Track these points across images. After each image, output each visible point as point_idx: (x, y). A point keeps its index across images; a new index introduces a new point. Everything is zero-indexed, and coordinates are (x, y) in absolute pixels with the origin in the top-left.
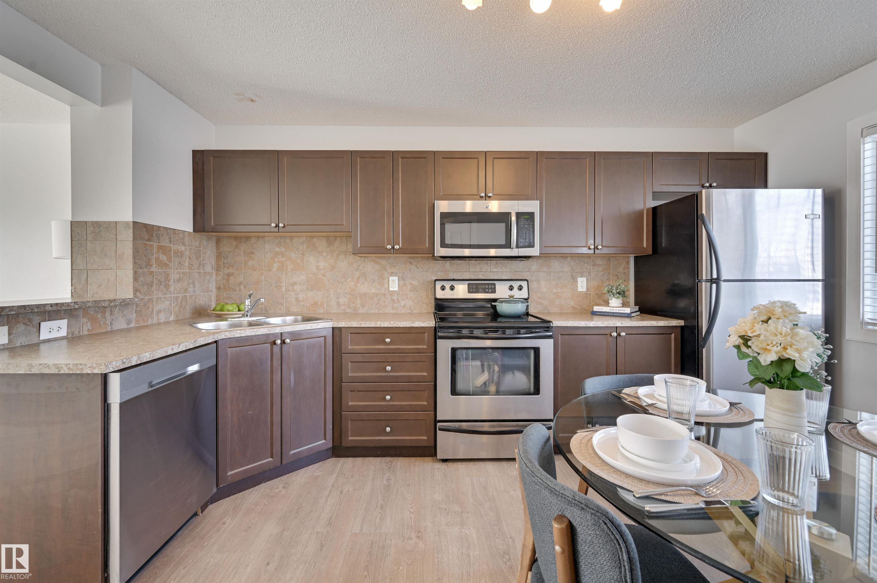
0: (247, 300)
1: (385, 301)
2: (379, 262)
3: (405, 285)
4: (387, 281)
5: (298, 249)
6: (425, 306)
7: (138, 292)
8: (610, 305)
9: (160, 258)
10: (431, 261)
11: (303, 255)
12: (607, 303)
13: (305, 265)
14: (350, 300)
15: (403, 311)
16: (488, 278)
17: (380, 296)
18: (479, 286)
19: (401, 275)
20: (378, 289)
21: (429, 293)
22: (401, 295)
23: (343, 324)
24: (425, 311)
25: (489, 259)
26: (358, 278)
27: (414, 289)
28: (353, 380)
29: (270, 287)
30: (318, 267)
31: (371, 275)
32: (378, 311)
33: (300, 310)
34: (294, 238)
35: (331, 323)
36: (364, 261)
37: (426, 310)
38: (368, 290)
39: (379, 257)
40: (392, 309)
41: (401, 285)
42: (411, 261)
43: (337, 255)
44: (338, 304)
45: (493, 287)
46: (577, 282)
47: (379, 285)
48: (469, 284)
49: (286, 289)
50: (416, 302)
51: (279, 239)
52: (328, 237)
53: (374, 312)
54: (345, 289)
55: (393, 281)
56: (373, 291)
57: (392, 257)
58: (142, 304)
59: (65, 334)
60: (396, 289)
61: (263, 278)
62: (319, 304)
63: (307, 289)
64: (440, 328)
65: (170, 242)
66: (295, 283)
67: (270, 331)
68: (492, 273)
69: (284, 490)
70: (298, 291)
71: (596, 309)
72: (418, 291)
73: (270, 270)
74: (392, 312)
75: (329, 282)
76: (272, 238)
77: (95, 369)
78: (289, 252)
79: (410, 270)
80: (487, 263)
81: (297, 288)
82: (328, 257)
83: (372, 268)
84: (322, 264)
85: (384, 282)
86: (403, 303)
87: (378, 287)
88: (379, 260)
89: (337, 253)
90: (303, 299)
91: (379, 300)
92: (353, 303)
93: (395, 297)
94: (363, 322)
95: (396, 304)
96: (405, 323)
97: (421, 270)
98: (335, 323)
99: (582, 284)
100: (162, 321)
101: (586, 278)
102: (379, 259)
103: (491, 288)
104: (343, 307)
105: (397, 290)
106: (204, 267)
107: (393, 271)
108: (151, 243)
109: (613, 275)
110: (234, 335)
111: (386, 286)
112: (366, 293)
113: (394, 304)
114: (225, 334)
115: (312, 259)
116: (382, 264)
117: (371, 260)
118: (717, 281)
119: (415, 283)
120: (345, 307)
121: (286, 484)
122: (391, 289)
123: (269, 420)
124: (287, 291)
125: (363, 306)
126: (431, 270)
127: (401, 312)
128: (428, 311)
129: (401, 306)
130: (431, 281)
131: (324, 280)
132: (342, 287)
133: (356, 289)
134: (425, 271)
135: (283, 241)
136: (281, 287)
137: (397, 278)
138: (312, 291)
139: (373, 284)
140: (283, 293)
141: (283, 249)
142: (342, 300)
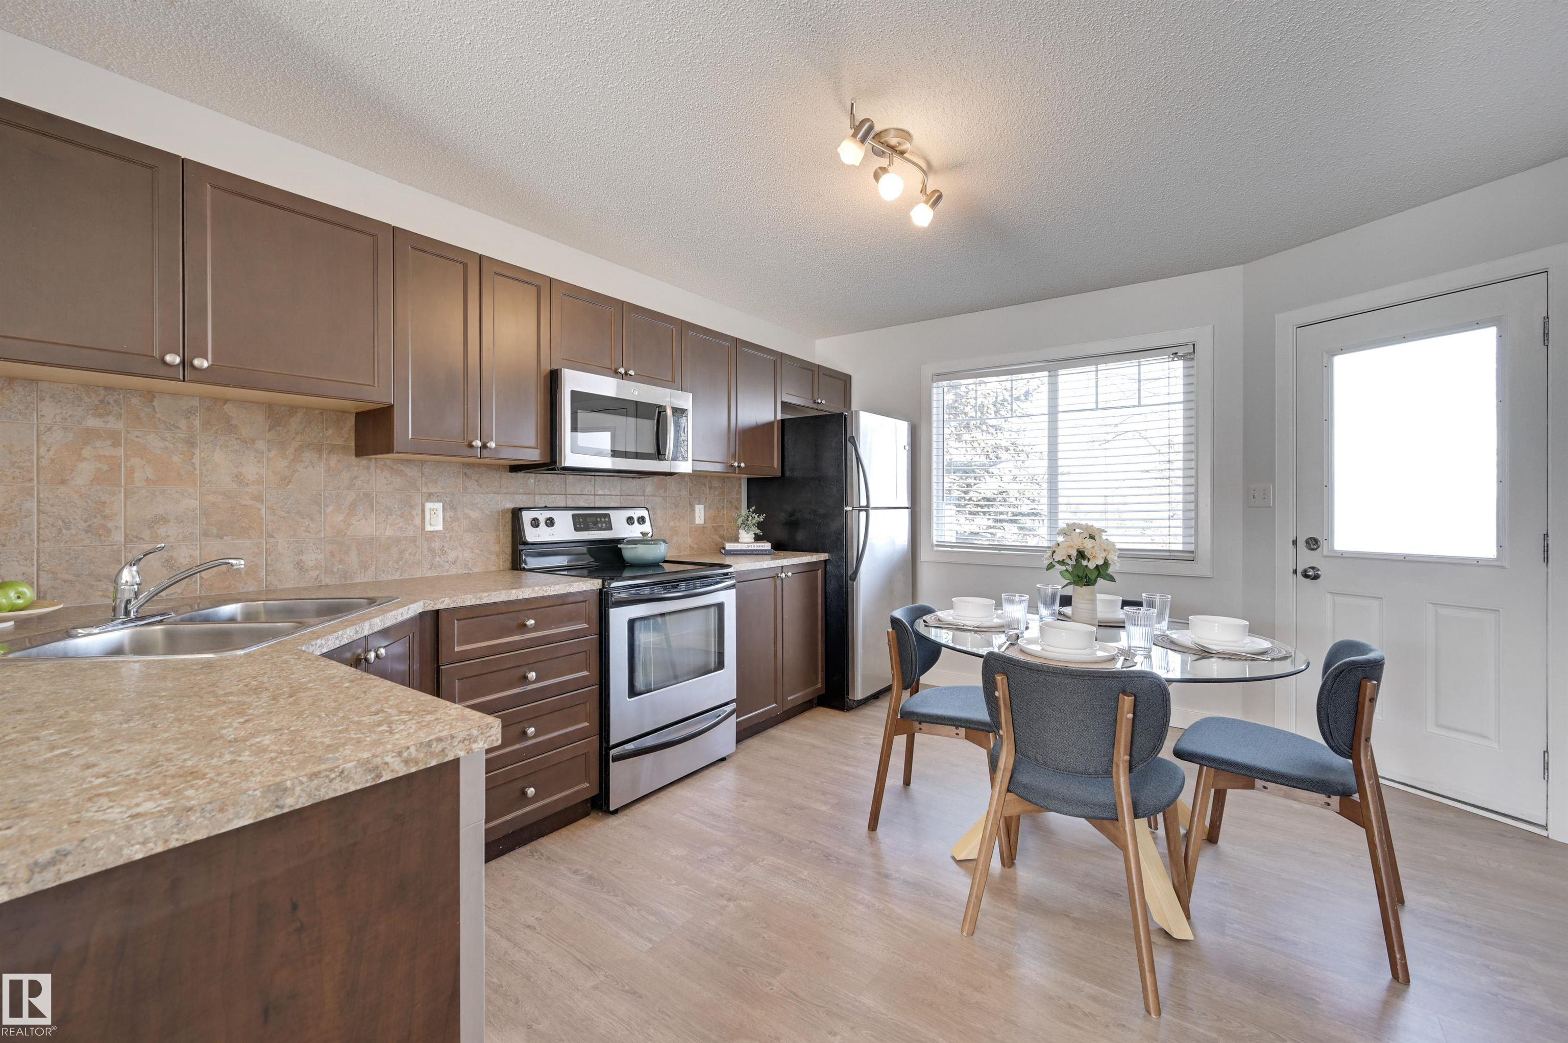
1: (415, 552)
2: (401, 470)
3: (456, 519)
4: (420, 512)
5: (174, 425)
6: (494, 558)
8: (740, 541)
10: (503, 473)
11: (191, 443)
12: (736, 540)
13: (198, 472)
14: (332, 554)
15: (453, 571)
16: (592, 505)
17: (405, 542)
18: (589, 520)
19: (447, 500)
20: (401, 528)
21: (501, 533)
22: (448, 539)
24: (494, 568)
26: (353, 506)
27: (474, 527)
30: (239, 479)
31: (383, 498)
32: (401, 576)
35: (422, 603)
36: (368, 468)
37: (495, 566)
38: (376, 531)
40: (430, 569)
41: (449, 519)
42: (469, 472)
43: (295, 450)
44: (300, 566)
45: (606, 519)
46: (694, 510)
47: (403, 520)
48: (574, 516)
49: (126, 536)
50: (478, 552)
51: (102, 392)
53: (390, 578)
54: (320, 531)
55: (435, 511)
56: (389, 532)
57: (429, 463)
60: (439, 527)
63: (206, 534)
66: (162, 519)
70: (171, 540)
71: (729, 546)
72: (481, 531)
74: (429, 574)
75: (274, 515)
78: (139, 434)
79: (465, 489)
81: (171, 531)
82: (272, 454)
83: (387, 484)
84: (251, 471)
85: (414, 512)
86: (452, 555)
87: (401, 524)
88: (402, 468)
89: (295, 444)
90: (188, 559)
91: (402, 552)
92: (341, 561)
93: (436, 545)
95: (438, 559)
99: (700, 514)
101: (703, 506)
102: (402, 464)
103: (605, 522)
104: (314, 574)
105: (441, 529)
107: (432, 490)
109: (727, 501)
111: (418, 521)
112: (372, 539)
113: (434, 558)
115: (219, 456)
116: (409, 475)
118: (867, 509)
119: (475, 515)
120: (318, 572)
122: (428, 528)
124: (132, 541)
125: (364, 567)
127: (450, 573)
128: (500, 568)
129: (448, 562)
130: (504, 512)
131: (259, 509)
132: (312, 525)
133: (347, 529)
134: (495, 493)
135: (115, 401)
136: (109, 531)
137: (439, 506)
138: (221, 538)
139: (389, 517)
140: (115, 547)
141: (113, 424)
142: (310, 558)
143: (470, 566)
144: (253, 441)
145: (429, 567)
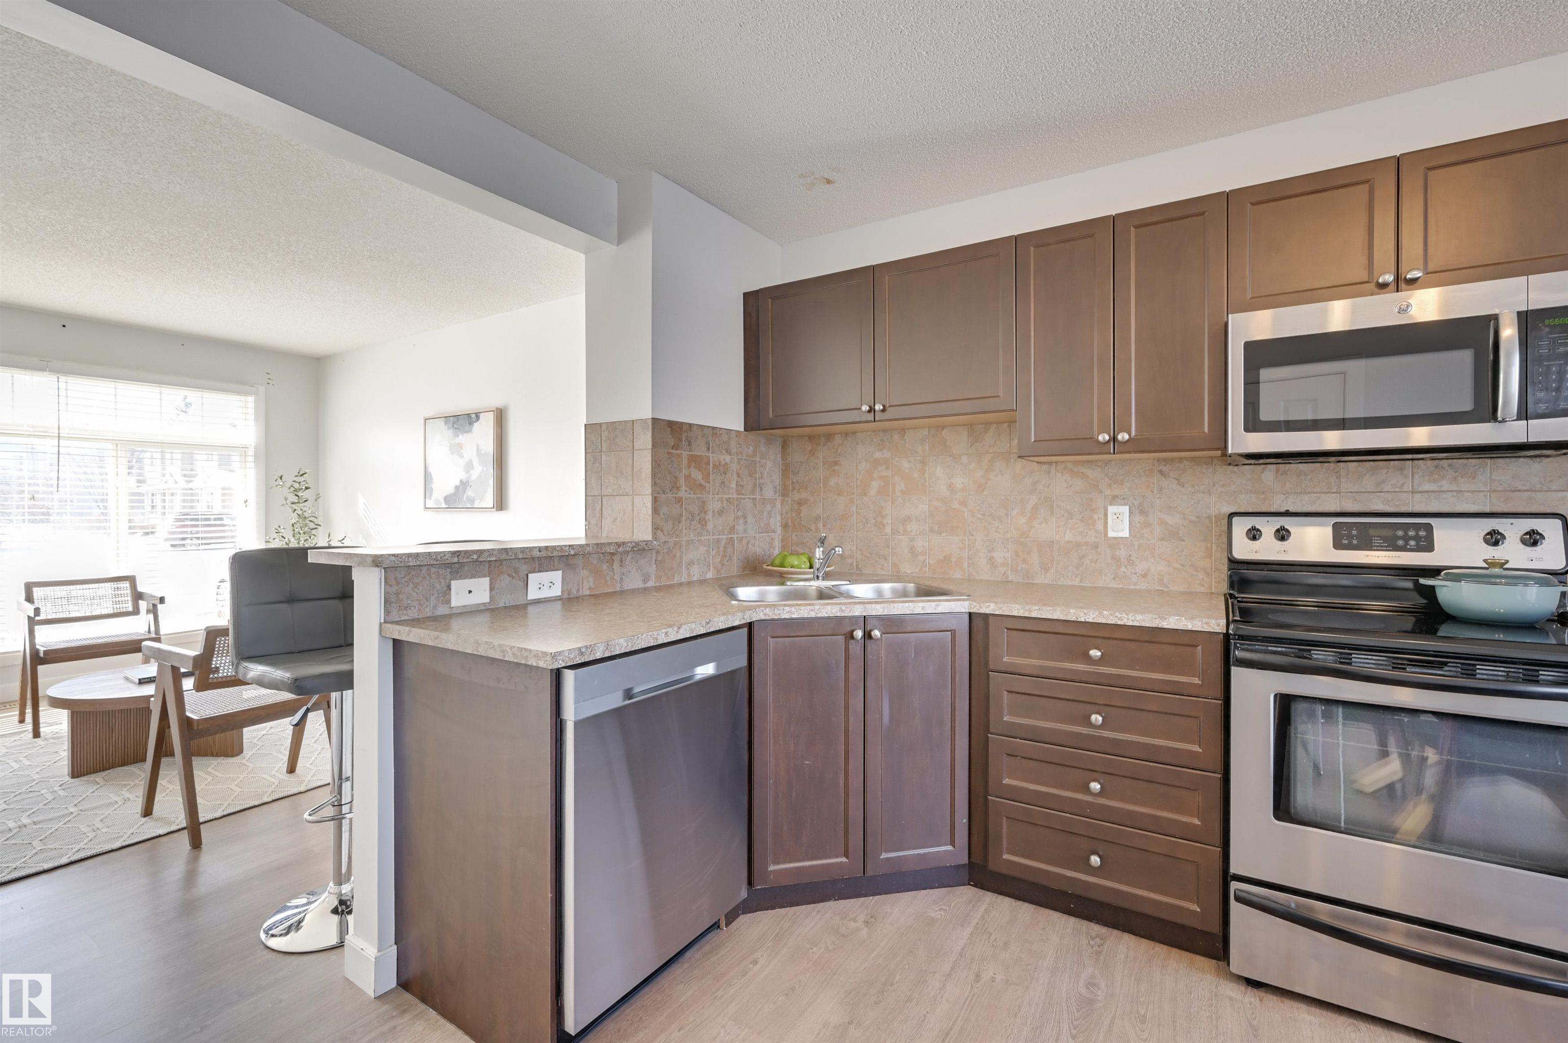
0: (817, 549)
1: (1097, 559)
2: (1082, 473)
3: (1147, 525)
4: (1102, 516)
5: (915, 451)
7: (659, 531)
9: (693, 476)
10: (1218, 467)
11: (923, 463)
13: (927, 484)
14: (1017, 554)
15: (1143, 586)
16: (1403, 509)
17: (1085, 548)
18: (1372, 532)
19: (1136, 503)
20: (1081, 532)
21: (1214, 547)
22: (1136, 547)
23: (991, 608)
24: (1203, 589)
25: (1410, 456)
26: (1035, 509)
27: (1172, 535)
28: (1012, 732)
29: (866, 525)
30: (951, 487)
31: (1063, 502)
32: (1079, 582)
33: (917, 570)
34: (906, 430)
35: (966, 603)
36: (1049, 472)
37: (1203, 587)
38: (1056, 534)
39: (1084, 463)
40: (1114, 579)
41: (1138, 525)
42: (1165, 469)
43: (989, 462)
44: (991, 561)
45: (1422, 533)
47: (1083, 524)
48: (1336, 526)
49: (892, 528)
50: (1177, 566)
51: (878, 434)
52: (970, 426)
53: (1070, 583)
54: (1007, 532)
55: (1118, 515)
56: (1069, 536)
57: (1113, 462)
58: (665, 551)
59: (560, 594)
60: (1126, 534)
61: (854, 509)
62: (954, 560)
63: (931, 531)
64: (1241, 637)
65: (708, 449)
66: (908, 519)
67: (842, 611)
68: (1418, 496)
69: (866, 928)
70: (913, 533)
72: (1183, 540)
73: (865, 494)
74: (1113, 585)
75: (974, 517)
76: (869, 433)
77: (540, 660)
78: (898, 459)
79: (1161, 489)
80: (1402, 469)
81: (913, 527)
82: (973, 466)
83: (1067, 488)
84: (959, 481)
85: (1096, 517)
86: (1141, 567)
87: (1081, 529)
88: (1083, 470)
89: (988, 457)
90: (922, 549)
91: (1082, 557)
92: (1024, 561)
93: (1122, 553)
94: (1037, 608)
95: (1123, 569)
96: (1139, 617)
97: (1190, 489)
98: (975, 604)
100: (695, 578)
102: (1082, 466)
104: (1002, 570)
105: (1128, 535)
106: (761, 490)
107: (1117, 492)
108: (679, 452)
110: (780, 614)
111: (1100, 526)
112: (1052, 542)
113: (1119, 567)
114: (765, 612)
115: (940, 471)
116: (1091, 476)
117: (1064, 469)
119: (1173, 520)
120: (1005, 569)
121: (871, 917)
122: (1111, 534)
123: (842, 782)
124: (894, 533)
125: (1045, 569)
126: (1220, 489)
127: (1137, 587)
128: (1211, 588)
129: (1135, 573)
130: (1218, 517)
131: (964, 512)
132: (1001, 527)
133: (1029, 531)
134: (1204, 492)
135: (887, 439)
136: (884, 526)
137: (1126, 509)
138: (941, 534)
139: (1069, 521)
140: (887, 537)
141: (887, 454)
142: (1000, 555)
143: (1165, 582)
144: (960, 456)
145: (1113, 576)
